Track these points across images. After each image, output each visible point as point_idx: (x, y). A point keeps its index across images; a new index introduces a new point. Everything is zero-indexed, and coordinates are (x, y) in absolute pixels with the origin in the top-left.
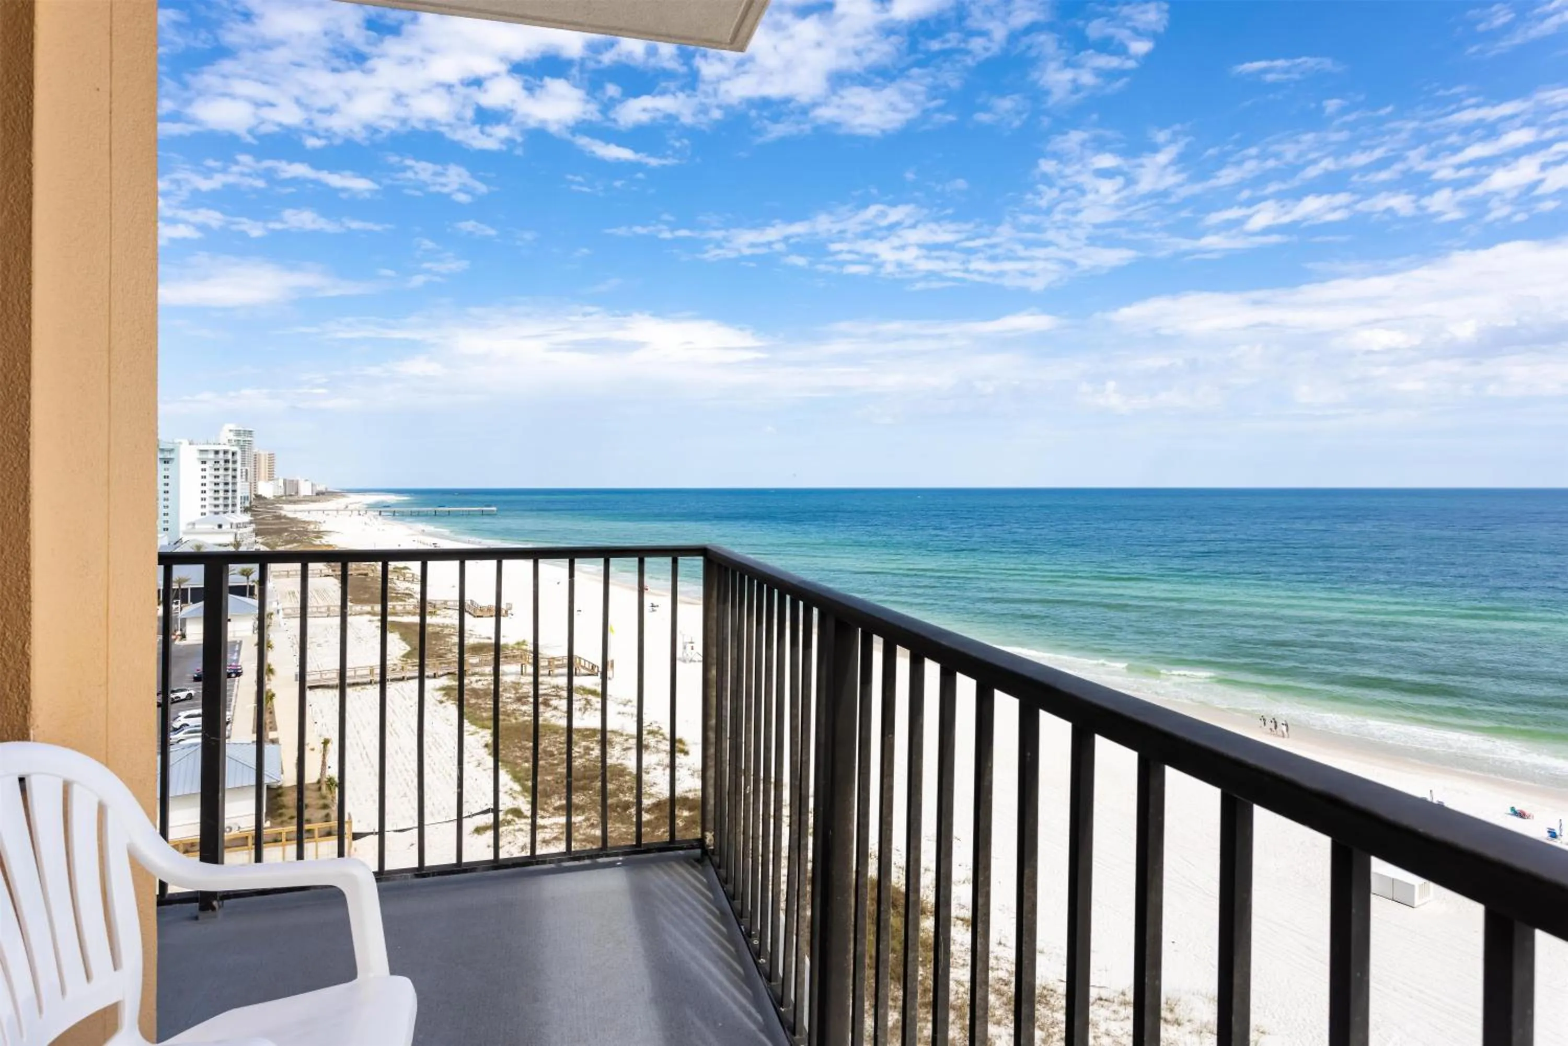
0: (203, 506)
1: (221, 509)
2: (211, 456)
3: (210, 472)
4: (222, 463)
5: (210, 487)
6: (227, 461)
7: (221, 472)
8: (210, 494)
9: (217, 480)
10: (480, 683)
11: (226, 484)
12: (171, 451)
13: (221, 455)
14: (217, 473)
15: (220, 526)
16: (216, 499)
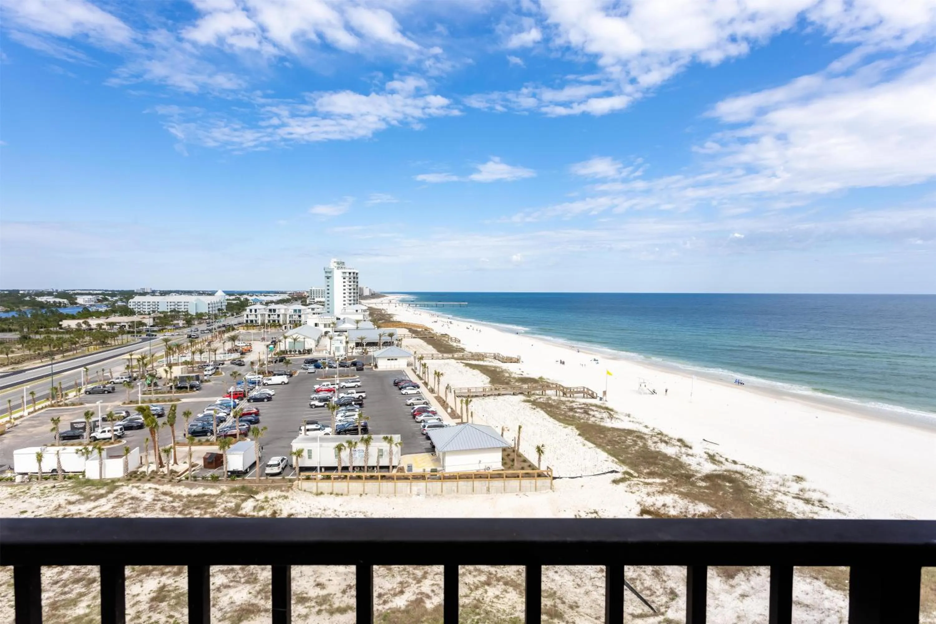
0: (344, 301)
1: (352, 302)
2: (348, 275)
3: (347, 283)
4: (352, 278)
5: (347, 291)
6: (354, 278)
7: (352, 283)
8: (347, 294)
9: (350, 287)
10: (542, 399)
11: (354, 289)
12: (330, 272)
13: (352, 274)
14: (350, 284)
15: (357, 311)
16: (350, 297)
